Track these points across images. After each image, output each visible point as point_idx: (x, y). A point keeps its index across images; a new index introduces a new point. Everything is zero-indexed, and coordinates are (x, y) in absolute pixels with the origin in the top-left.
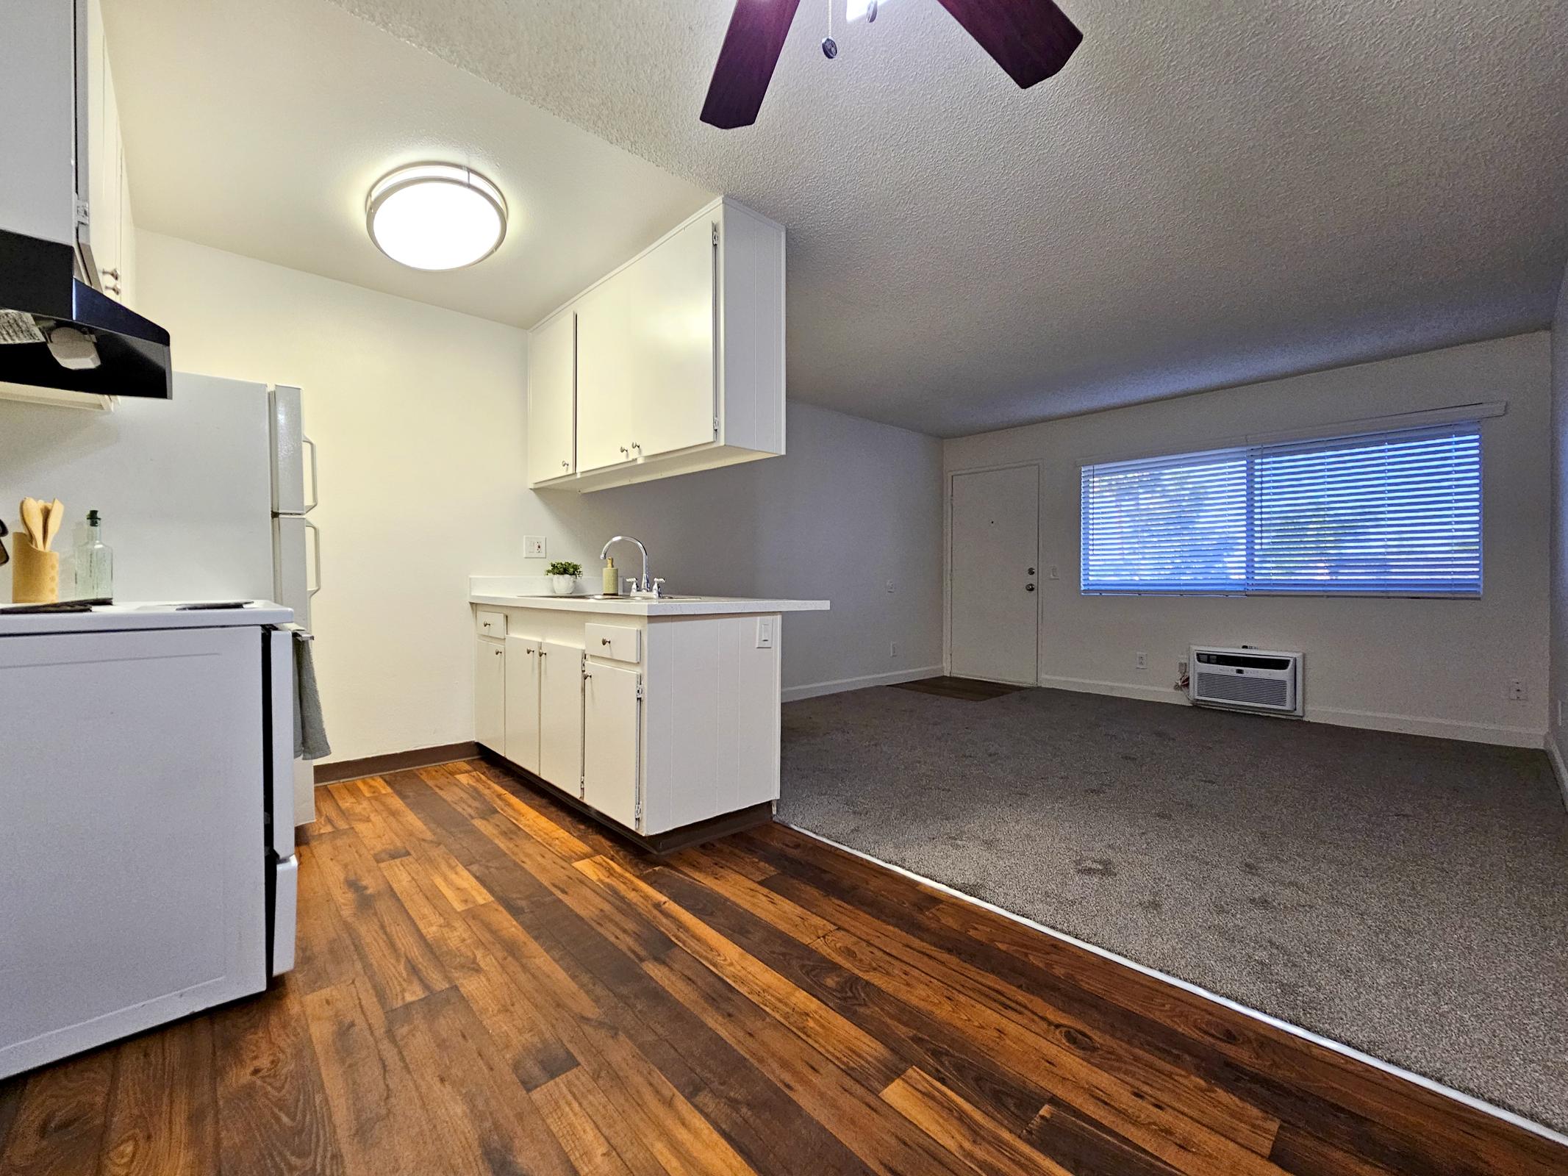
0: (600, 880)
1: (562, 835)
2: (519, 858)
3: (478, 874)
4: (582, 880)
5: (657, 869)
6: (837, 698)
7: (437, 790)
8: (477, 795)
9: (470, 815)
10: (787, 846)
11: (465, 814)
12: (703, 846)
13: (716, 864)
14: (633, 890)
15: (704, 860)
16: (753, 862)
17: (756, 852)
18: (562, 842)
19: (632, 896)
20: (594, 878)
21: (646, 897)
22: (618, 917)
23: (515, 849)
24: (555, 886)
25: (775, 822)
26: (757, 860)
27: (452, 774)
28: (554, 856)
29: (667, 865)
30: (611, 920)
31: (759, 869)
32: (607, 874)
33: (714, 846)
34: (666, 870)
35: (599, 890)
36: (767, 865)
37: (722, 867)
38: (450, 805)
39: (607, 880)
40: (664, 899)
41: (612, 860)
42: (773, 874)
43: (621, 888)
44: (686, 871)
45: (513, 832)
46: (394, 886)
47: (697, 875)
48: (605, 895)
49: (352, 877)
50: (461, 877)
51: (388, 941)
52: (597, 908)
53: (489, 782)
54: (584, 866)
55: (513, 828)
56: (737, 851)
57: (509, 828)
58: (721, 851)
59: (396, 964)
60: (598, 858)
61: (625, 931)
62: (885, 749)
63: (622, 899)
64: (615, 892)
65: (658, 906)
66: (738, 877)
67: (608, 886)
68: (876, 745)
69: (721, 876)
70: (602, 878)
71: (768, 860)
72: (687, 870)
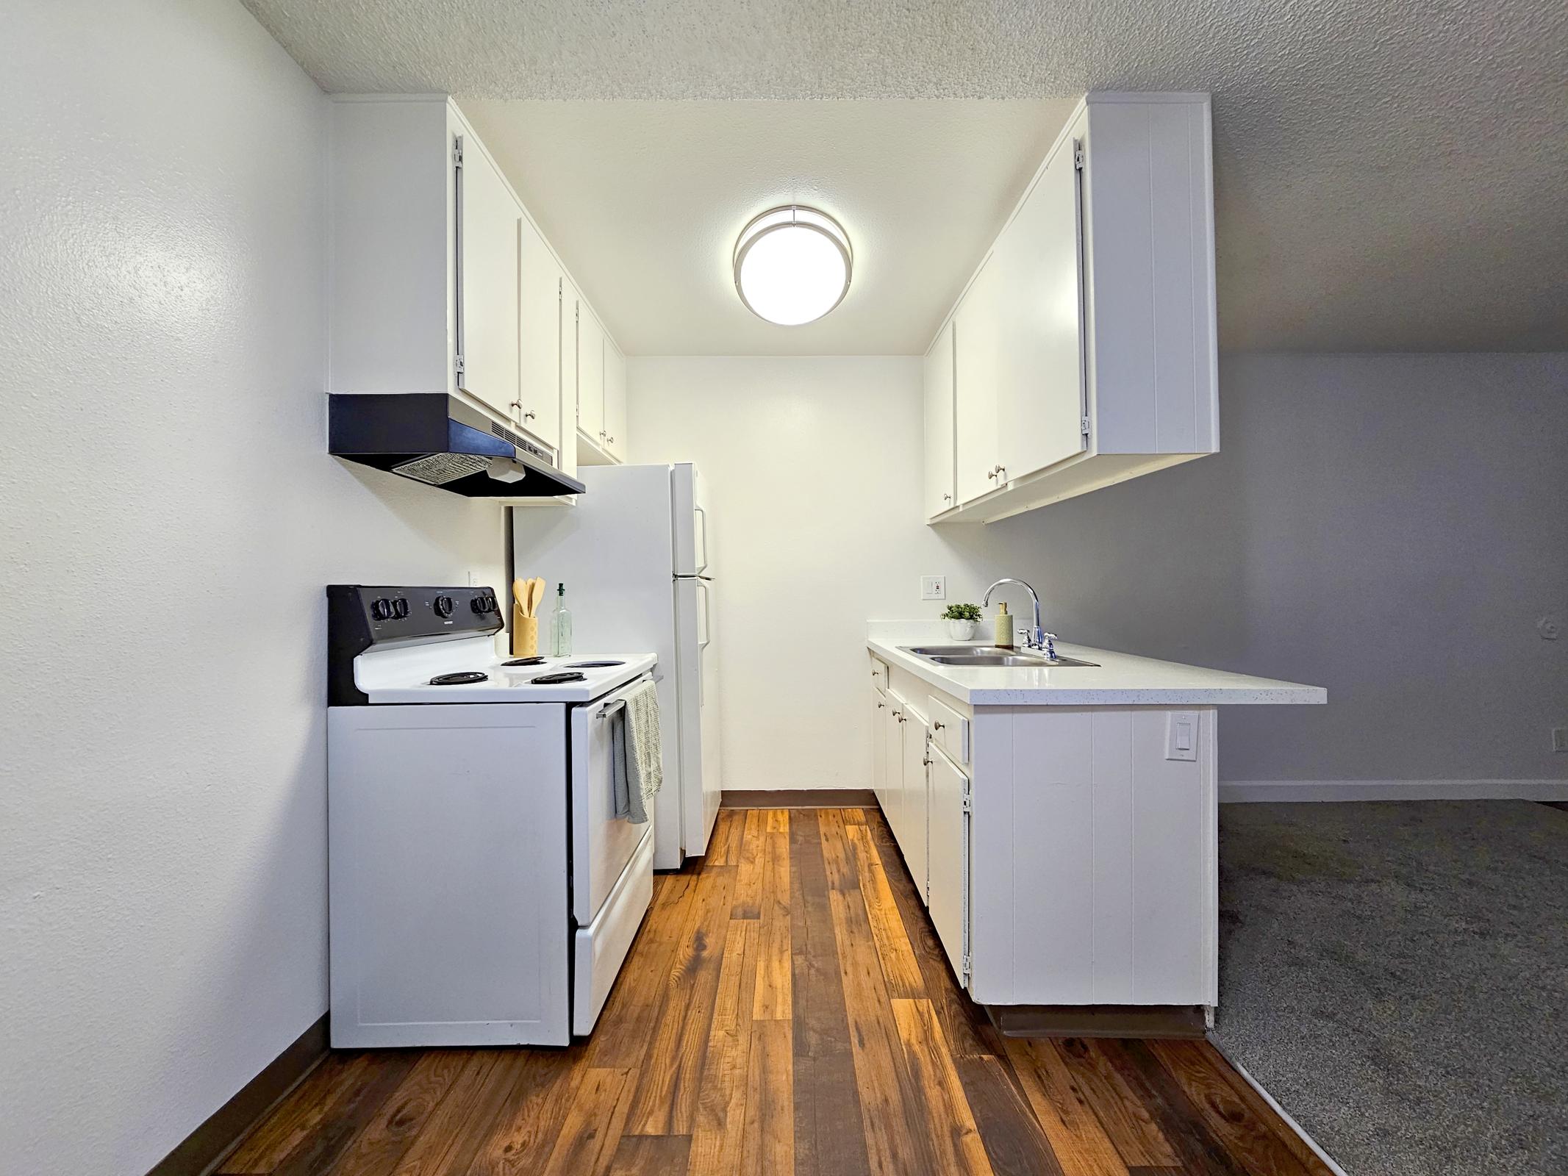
0: (909, 1044)
1: (904, 948)
2: (845, 964)
3: (797, 972)
4: (888, 1031)
5: (985, 1057)
6: (1414, 810)
7: (823, 838)
8: (852, 856)
9: (833, 883)
10: (1214, 1105)
11: (830, 879)
12: (1069, 1043)
13: (1073, 1089)
14: (940, 1084)
15: (1060, 1074)
16: (1138, 1118)
17: (1151, 1096)
18: (898, 958)
19: (933, 1093)
20: (904, 1035)
21: (949, 1107)
22: (899, 1124)
23: (848, 949)
24: (858, 1029)
25: (1207, 1042)
26: (1146, 1115)
27: (845, 822)
28: (880, 977)
29: (1002, 1058)
30: (888, 1127)
31: (1143, 1138)
32: (921, 1036)
33: (1086, 1049)
34: (998, 1068)
35: (899, 1060)
36: (1161, 1136)
37: (1081, 1102)
38: (823, 861)
39: (917, 1048)
40: (970, 1123)
41: (938, 1013)
42: (1167, 1162)
43: (927, 1070)
44: (1023, 1083)
45: (859, 922)
46: (726, 955)
47: (1036, 1099)
48: (901, 1069)
49: (704, 930)
50: (781, 967)
51: (679, 1034)
52: (883, 1092)
53: (872, 844)
54: (902, 1007)
55: (862, 917)
56: (1118, 1078)
57: (857, 915)
58: (1092, 1066)
59: (668, 1068)
60: (925, 1004)
61: (894, 1156)
62: (1505, 949)
63: (919, 1091)
64: (917, 1073)
65: (957, 1132)
66: (1098, 1134)
67: (912, 1054)
68: (1482, 934)
69: (1073, 1123)
70: (914, 1041)
71: (1168, 1126)
72: (1027, 1082)
